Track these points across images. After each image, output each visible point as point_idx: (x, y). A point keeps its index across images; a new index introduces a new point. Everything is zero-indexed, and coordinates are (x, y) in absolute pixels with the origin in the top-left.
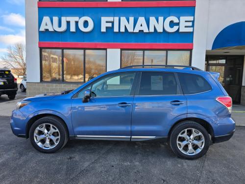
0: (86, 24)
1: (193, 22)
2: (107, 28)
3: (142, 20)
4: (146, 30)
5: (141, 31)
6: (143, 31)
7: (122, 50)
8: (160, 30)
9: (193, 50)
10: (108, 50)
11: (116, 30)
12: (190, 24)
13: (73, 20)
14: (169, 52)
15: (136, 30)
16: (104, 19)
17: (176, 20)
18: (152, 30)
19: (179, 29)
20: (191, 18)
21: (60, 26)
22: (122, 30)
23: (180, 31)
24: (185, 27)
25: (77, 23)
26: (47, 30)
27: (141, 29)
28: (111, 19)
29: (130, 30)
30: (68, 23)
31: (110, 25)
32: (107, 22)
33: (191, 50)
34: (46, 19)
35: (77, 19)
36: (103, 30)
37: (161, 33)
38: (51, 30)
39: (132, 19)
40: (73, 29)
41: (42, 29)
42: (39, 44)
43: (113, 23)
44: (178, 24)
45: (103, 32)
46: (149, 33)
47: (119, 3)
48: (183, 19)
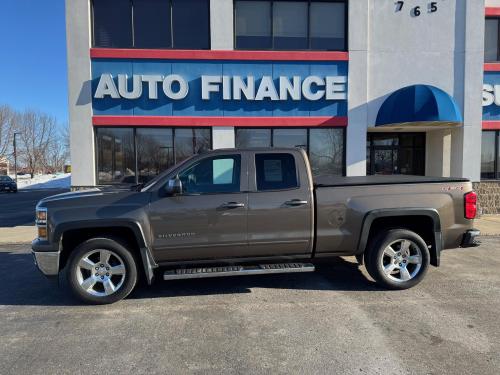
0: (175, 86)
1: (346, 84)
2: (211, 93)
3: (267, 81)
4: (274, 97)
5: (267, 99)
6: (270, 98)
7: (236, 128)
8: (296, 96)
9: (348, 128)
10: (214, 129)
11: (226, 96)
12: (341, 88)
13: (152, 79)
14: (311, 131)
15: (259, 97)
17: (320, 82)
18: (283, 97)
20: (342, 79)
21: (130, 88)
22: (237, 96)
23: (328, 98)
24: (335, 92)
25: (160, 85)
26: (107, 97)
27: (267, 94)
29: (249, 96)
30: (145, 85)
31: (216, 88)
32: (212, 84)
33: (344, 128)
34: (106, 79)
35: (159, 78)
36: (205, 96)
37: (296, 101)
38: (114, 95)
39: (251, 81)
40: (153, 94)
41: (99, 94)
42: (94, 119)
43: (221, 85)
44: (323, 88)
45: (205, 100)
46: (280, 101)
47: (230, 52)
48: (330, 80)
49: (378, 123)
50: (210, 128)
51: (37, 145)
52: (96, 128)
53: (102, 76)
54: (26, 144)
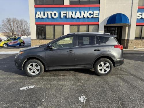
0: (55, 14)
2: (64, 16)
3: (78, 13)
4: (80, 17)
6: (78, 17)
7: (70, 25)
8: (85, 17)
9: (99, 25)
10: (64, 25)
11: (68, 17)
12: (98, 14)
14: (89, 26)
15: (76, 17)
16: (62, 13)
17: (92, 13)
18: (82, 17)
19: (93, 16)
20: (98, 12)
22: (70, 17)
23: (94, 17)
24: (96, 15)
25: (51, 14)
26: (39, 17)
28: (65, 12)
29: (73, 17)
30: (48, 14)
31: (65, 15)
34: (38, 13)
35: (51, 12)
36: (62, 17)
37: (86, 18)
38: (40, 17)
39: (74, 12)
40: (50, 17)
41: (37, 17)
42: (36, 23)
43: (66, 14)
44: (93, 14)
46: (81, 18)
47: (69, 5)
48: (95, 12)
49: (107, 24)
50: (63, 25)
51: (23, 29)
52: (36, 25)
53: (37, 12)
54: (21, 29)
